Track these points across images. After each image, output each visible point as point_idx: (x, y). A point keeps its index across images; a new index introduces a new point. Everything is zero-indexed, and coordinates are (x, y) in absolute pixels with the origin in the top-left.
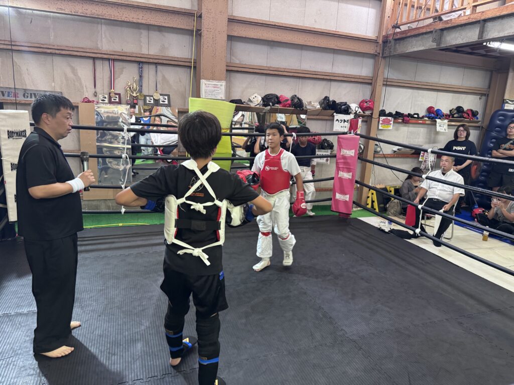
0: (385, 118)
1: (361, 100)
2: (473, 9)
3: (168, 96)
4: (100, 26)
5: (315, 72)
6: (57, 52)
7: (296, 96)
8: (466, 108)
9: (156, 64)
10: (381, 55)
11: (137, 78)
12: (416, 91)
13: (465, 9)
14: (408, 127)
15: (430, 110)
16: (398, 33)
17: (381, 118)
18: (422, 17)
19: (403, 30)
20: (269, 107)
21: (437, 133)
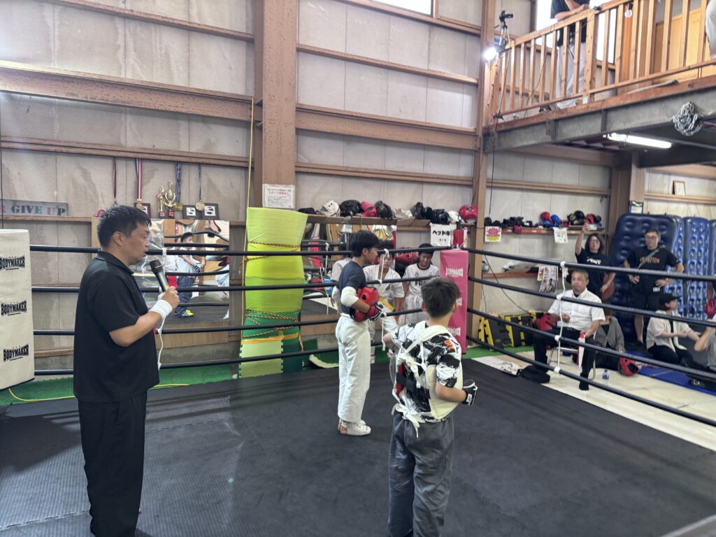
0: (491, 227)
1: (460, 205)
2: (590, 97)
3: (216, 206)
4: (123, 115)
5: (403, 172)
6: (65, 150)
7: (381, 202)
8: (586, 212)
9: (199, 164)
10: (482, 150)
11: (173, 182)
12: (525, 194)
13: (581, 96)
14: (520, 238)
15: (544, 216)
16: (501, 124)
17: (486, 227)
18: (530, 105)
19: (506, 120)
20: (349, 217)
21: (555, 245)
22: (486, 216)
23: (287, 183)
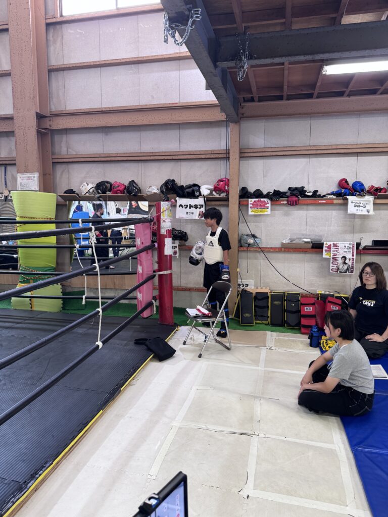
0: (257, 200)
20: (99, 195)
22: (242, 185)
23: (32, 172)
